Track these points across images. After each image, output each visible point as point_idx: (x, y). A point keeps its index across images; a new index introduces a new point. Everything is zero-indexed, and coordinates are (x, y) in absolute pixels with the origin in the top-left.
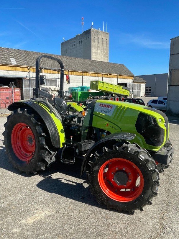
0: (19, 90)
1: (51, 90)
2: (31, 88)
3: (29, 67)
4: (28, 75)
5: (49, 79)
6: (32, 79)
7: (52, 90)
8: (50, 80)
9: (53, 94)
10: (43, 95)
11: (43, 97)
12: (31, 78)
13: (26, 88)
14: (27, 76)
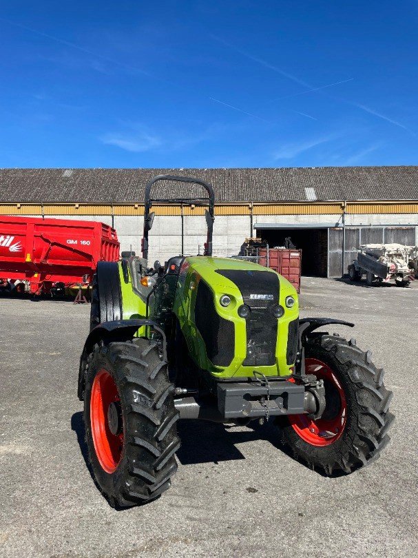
0: (297, 255)
1: (386, 253)
2: (345, 251)
3: (343, 203)
4: (340, 222)
5: (394, 227)
6: (350, 230)
7: (391, 253)
8: (397, 229)
9: (390, 265)
10: (367, 267)
11: (367, 270)
12: (348, 228)
13: (335, 251)
14: (337, 224)
